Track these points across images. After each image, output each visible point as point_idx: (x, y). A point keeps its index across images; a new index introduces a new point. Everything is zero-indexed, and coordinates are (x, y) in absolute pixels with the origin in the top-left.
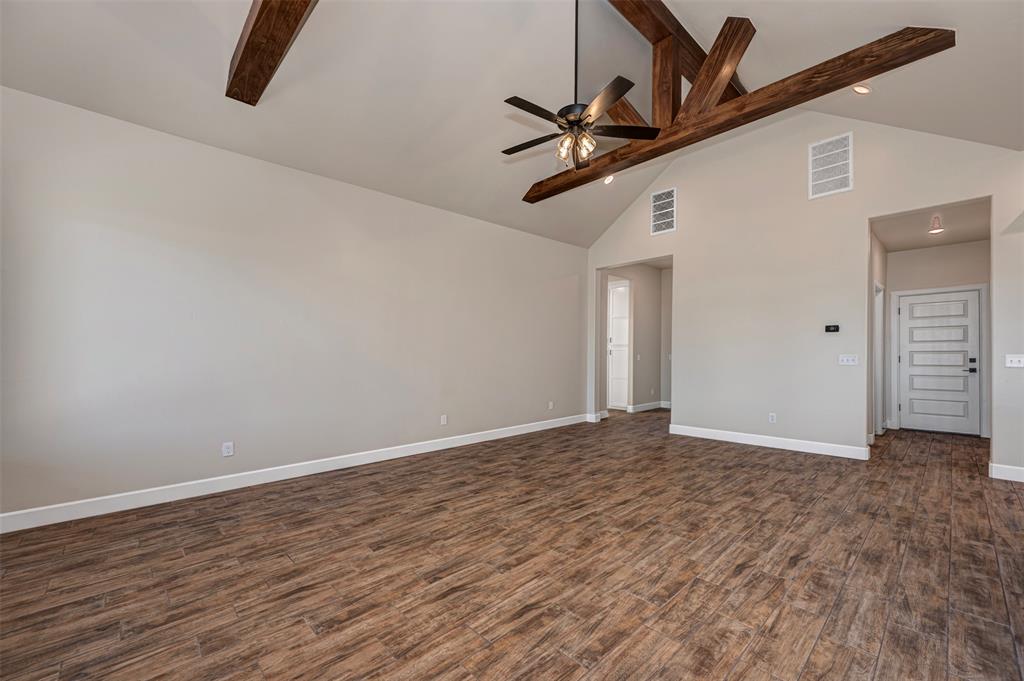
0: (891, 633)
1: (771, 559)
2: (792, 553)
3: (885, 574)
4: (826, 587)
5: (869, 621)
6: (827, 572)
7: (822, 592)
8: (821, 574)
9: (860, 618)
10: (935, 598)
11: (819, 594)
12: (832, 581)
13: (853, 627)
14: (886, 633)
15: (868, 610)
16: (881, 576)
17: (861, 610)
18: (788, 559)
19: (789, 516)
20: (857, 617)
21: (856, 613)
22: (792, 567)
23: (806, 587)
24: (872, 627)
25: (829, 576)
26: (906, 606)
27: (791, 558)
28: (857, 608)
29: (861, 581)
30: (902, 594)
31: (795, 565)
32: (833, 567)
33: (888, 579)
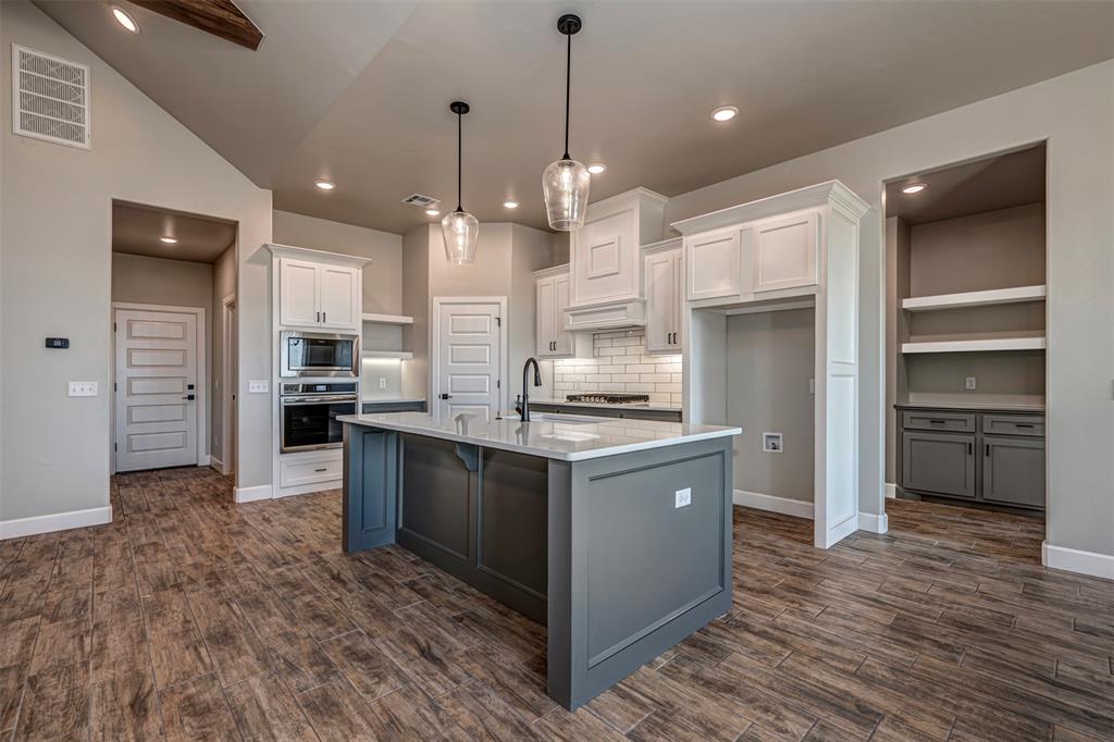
0: (306, 707)
1: (103, 730)
2: (127, 698)
3: (247, 647)
4: (208, 710)
5: (280, 710)
6: (192, 690)
7: (210, 719)
8: (189, 698)
9: (271, 714)
10: (302, 642)
11: (210, 726)
12: (207, 696)
13: (276, 732)
14: (305, 710)
15: (270, 701)
16: (246, 653)
17: (265, 706)
18: (128, 710)
19: (70, 647)
20: (268, 717)
21: (263, 713)
22: (145, 717)
23: (187, 729)
24: (289, 715)
25: (200, 693)
26: (293, 668)
27: (132, 706)
28: (259, 707)
29: (235, 673)
30: (278, 657)
31: (146, 710)
32: (193, 678)
33: (254, 650)
